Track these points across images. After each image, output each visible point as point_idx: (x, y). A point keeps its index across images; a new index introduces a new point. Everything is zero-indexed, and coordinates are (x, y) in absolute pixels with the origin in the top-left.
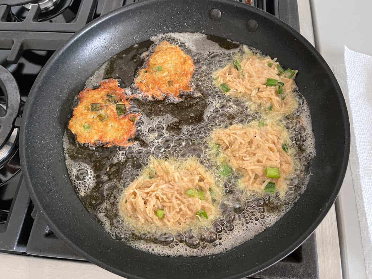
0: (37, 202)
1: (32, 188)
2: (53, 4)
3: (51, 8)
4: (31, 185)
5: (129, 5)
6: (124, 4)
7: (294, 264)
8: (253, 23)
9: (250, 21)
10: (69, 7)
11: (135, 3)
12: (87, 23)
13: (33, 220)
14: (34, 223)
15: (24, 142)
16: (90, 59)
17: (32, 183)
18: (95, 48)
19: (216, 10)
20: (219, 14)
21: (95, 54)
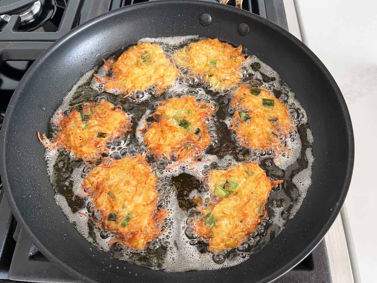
0: (20, 218)
1: (14, 203)
2: (34, 16)
3: (31, 21)
4: (12, 200)
5: (116, 11)
6: (110, 9)
7: (306, 273)
8: (244, 27)
9: (241, 25)
10: (50, 19)
11: (121, 9)
12: (72, 28)
13: (15, 243)
14: (16, 245)
15: (4, 152)
16: (76, 66)
17: (14, 197)
18: (81, 54)
19: (206, 14)
20: (209, 19)
21: (81, 61)
